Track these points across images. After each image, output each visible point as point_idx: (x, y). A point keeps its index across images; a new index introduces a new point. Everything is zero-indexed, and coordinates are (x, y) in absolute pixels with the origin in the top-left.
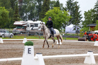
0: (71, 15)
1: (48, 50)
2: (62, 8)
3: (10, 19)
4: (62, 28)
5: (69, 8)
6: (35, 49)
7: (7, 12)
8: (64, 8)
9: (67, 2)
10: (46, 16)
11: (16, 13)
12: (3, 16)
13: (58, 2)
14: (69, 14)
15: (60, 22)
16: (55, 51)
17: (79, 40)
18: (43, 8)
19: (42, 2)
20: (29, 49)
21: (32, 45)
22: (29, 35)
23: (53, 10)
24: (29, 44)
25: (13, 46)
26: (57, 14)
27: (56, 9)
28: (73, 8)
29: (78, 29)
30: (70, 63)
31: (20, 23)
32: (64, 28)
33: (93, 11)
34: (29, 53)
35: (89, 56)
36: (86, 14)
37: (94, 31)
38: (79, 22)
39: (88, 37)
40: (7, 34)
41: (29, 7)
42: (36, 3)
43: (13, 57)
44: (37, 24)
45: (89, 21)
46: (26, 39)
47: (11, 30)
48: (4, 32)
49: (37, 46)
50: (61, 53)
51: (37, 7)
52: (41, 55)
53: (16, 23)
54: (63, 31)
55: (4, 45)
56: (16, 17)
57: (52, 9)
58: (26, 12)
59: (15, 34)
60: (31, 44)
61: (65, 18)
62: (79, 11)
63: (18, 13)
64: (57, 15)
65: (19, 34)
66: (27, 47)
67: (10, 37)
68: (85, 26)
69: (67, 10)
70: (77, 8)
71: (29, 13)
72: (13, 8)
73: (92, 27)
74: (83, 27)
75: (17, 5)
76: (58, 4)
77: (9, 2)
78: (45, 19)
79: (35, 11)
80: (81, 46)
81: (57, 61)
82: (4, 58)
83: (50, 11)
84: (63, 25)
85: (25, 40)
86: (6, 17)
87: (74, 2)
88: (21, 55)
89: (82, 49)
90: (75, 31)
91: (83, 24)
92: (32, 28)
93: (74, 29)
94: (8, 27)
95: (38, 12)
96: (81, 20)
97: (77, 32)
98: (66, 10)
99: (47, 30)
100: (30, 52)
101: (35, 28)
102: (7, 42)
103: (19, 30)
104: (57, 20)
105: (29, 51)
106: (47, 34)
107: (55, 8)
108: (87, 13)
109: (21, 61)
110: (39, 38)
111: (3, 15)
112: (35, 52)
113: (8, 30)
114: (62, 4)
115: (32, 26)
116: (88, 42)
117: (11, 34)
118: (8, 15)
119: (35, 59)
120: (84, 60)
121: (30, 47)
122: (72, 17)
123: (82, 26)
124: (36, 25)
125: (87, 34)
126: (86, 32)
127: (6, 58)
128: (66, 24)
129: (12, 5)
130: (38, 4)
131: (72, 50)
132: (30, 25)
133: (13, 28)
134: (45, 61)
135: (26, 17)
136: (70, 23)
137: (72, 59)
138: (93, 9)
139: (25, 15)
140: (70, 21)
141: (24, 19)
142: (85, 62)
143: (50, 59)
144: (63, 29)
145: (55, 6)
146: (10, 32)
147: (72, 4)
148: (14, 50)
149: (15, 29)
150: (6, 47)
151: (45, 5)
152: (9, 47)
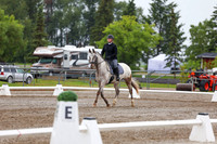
0: (161, 34)
1: (109, 111)
2: (140, 18)
3: (25, 43)
4: (141, 61)
5: (156, 17)
6: (80, 108)
7: (19, 26)
8: (144, 18)
9: (152, 5)
10: (105, 34)
11: (39, 29)
12: (9, 36)
13: (132, 5)
14: (157, 30)
15: (136, 49)
16: (125, 113)
17: (178, 89)
18: (99, 18)
19: (97, 5)
20: (67, 108)
21: (75, 100)
22: (68, 78)
23: (122, 23)
24: (68, 97)
25: (33, 102)
26: (129, 30)
27: (127, 19)
28: (165, 17)
29: (176, 64)
30: (159, 140)
31: (48, 50)
32: (146, 61)
33: (210, 24)
34: (67, 117)
35: (201, 124)
36: (193, 30)
37: (211, 68)
38: (179, 50)
39: (199, 81)
40: (19, 75)
41: (67, 16)
42: (83, 8)
43: (32, 126)
44: (86, 54)
45: (200, 46)
46: (61, 86)
47: (28, 66)
48: (13, 70)
49: (85, 102)
50: (138, 119)
51: (86, 15)
52: (95, 121)
53: (39, 51)
54: (142, 69)
55: (13, 101)
56: (40, 37)
57: (118, 19)
58: (61, 28)
59: (36, 76)
60: (72, 98)
61: (147, 39)
62: (178, 25)
63: (44, 29)
64: (131, 33)
65: (46, 75)
66: (62, 105)
67: (26, 82)
68: (193, 59)
69: (153, 23)
70: (175, 17)
71: (69, 30)
72: (31, 17)
73: (207, 60)
74: (186, 60)
75: (41, 10)
76: (131, 10)
77: (23, 5)
78: (102, 41)
79: (81, 24)
80: (182, 103)
81: (130, 135)
82: (13, 128)
83: (114, 24)
84: (143, 55)
85: (59, 89)
86: (16, 37)
87: (167, 4)
88: (49, 121)
89: (185, 109)
90: (169, 69)
91: (187, 53)
92: (73, 61)
93: (168, 65)
94: (21, 60)
95: (88, 27)
96: (184, 43)
97: (175, 70)
98: (150, 23)
99: (104, 65)
100: (69, 115)
101: (80, 62)
102: (20, 93)
103: (46, 67)
104: (130, 44)
105: (67, 112)
106: (103, 75)
107: (124, 17)
108: (197, 28)
109: (49, 135)
110: (91, 84)
111: (11, 33)
112: (80, 116)
113: (22, 66)
114: (140, 10)
115: (73, 57)
116: (197, 92)
117: (29, 75)
118: (21, 33)
119: (81, 131)
120: (189, 134)
121: (69, 104)
122: (162, 38)
123: (184, 57)
124: (83, 56)
125: (197, 75)
126: (194, 70)
127: (17, 128)
128: (149, 53)
129: (31, 11)
130: (87, 9)
131: (164, 111)
132: (69, 56)
133: (32, 62)
134: (104, 135)
135: (61, 37)
136: (159, 52)
137: (163, 131)
138: (209, 20)
139: (59, 32)
140: (158, 46)
141: (57, 42)
142: (191, 138)
143: (113, 131)
144: (143, 64)
145: (125, 14)
146: (25, 71)
147: (162, 9)
148: (35, 110)
149: (36, 64)
150: (16, 104)
151: (103, 10)
152: (24, 103)
